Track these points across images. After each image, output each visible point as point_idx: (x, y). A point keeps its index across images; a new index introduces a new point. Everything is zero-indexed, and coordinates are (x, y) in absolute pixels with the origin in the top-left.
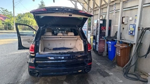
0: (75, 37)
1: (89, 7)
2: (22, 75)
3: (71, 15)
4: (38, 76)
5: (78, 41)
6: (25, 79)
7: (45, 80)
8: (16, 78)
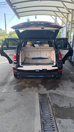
0: (50, 48)
1: (68, 21)
2: (10, 78)
3: (43, 28)
4: (19, 77)
5: (52, 51)
6: (12, 80)
7: (26, 82)
8: (6, 79)
